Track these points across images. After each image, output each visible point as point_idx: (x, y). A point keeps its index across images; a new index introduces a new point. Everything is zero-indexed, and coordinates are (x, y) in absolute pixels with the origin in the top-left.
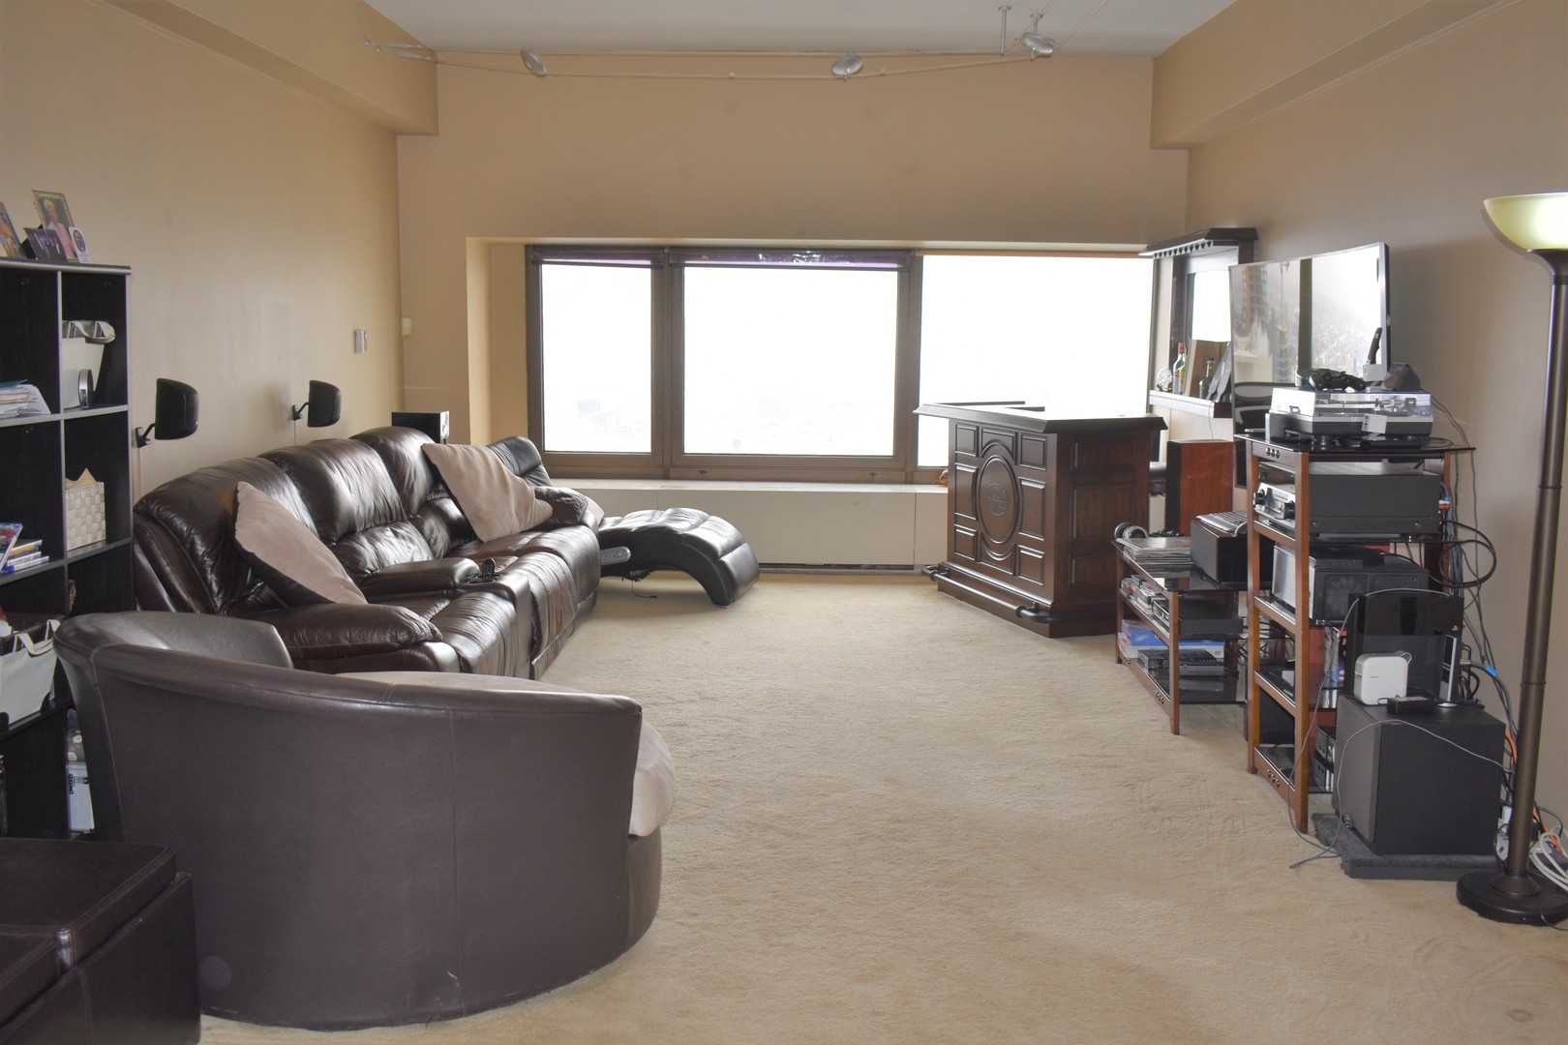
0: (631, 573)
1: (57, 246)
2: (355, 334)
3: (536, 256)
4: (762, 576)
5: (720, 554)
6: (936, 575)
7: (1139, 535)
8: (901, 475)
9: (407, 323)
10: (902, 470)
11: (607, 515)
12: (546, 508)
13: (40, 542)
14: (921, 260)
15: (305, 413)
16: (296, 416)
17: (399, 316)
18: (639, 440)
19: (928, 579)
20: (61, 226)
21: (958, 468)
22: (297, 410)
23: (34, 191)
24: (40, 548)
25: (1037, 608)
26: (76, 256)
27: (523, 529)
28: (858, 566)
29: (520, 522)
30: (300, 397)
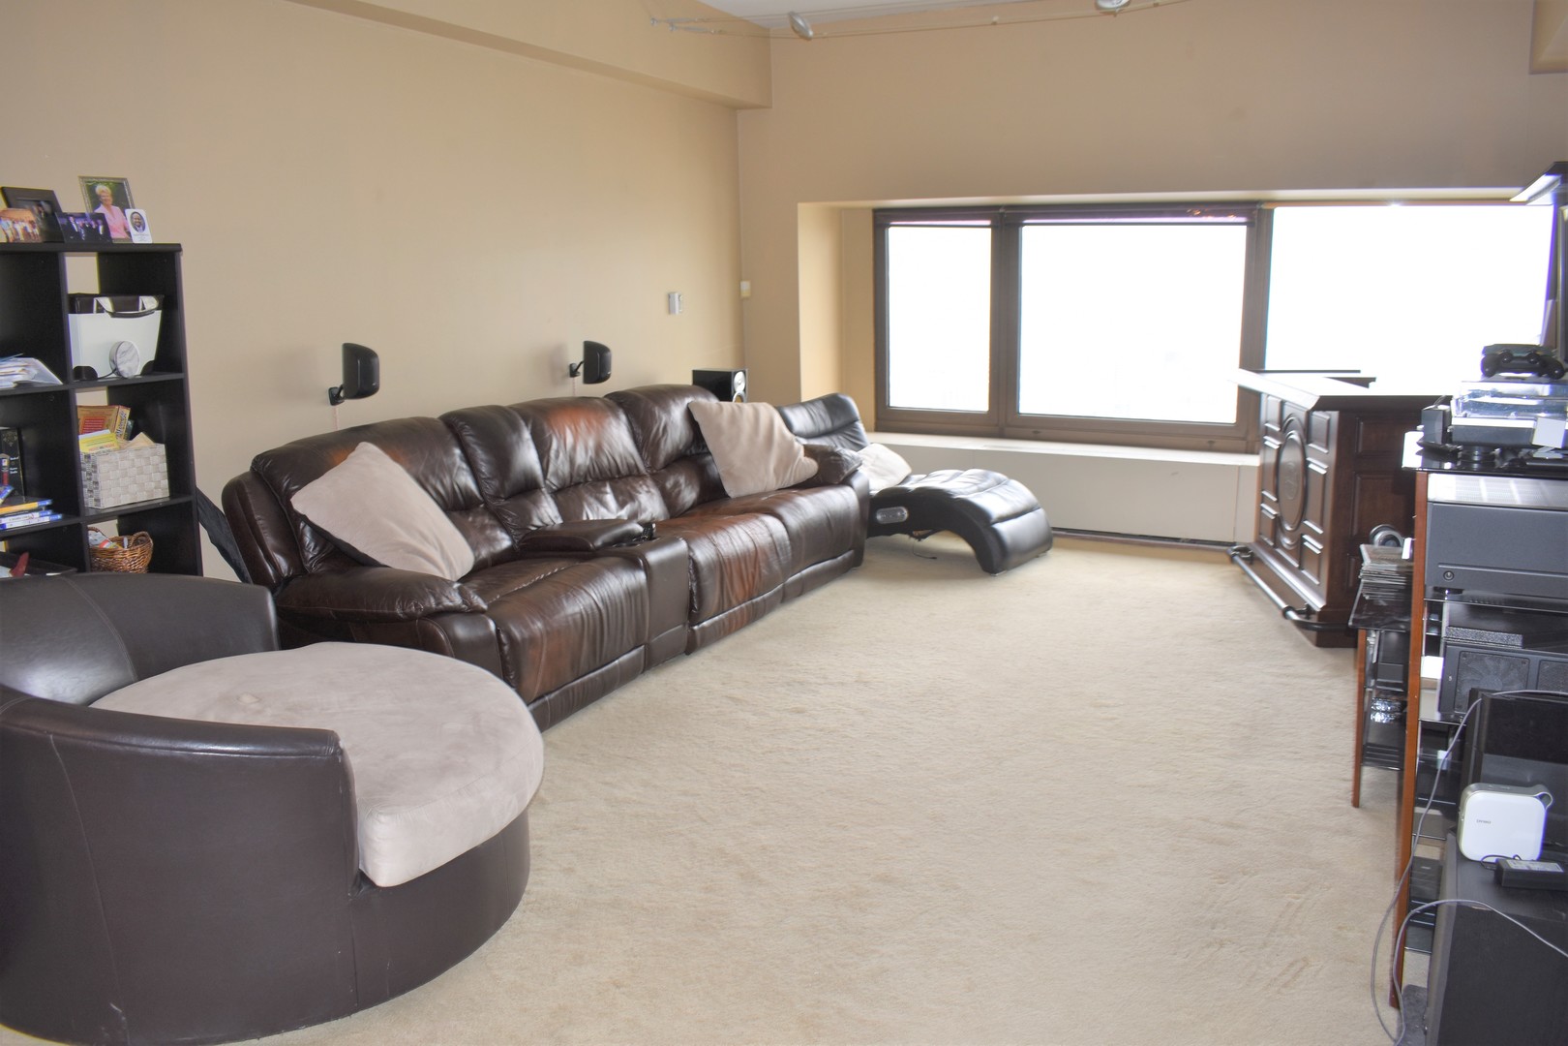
0: (914, 533)
1: (101, 228)
2: (669, 296)
3: (883, 219)
4: (1056, 540)
5: (993, 521)
6: (1236, 558)
7: (1392, 542)
8: (1242, 444)
9: (745, 286)
10: (1243, 439)
11: (913, 473)
12: (811, 466)
13: (48, 503)
14: (1271, 212)
15: (581, 370)
16: (573, 373)
17: (739, 279)
18: (976, 399)
19: (1227, 559)
20: (116, 209)
21: (1267, 443)
22: (575, 367)
23: (83, 178)
24: (48, 508)
25: (1309, 611)
26: (130, 236)
27: (780, 486)
28: (1176, 540)
29: (777, 480)
30: (577, 356)
